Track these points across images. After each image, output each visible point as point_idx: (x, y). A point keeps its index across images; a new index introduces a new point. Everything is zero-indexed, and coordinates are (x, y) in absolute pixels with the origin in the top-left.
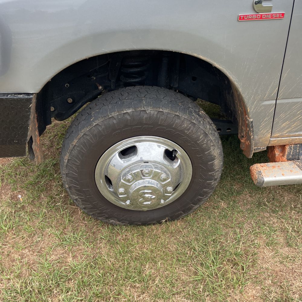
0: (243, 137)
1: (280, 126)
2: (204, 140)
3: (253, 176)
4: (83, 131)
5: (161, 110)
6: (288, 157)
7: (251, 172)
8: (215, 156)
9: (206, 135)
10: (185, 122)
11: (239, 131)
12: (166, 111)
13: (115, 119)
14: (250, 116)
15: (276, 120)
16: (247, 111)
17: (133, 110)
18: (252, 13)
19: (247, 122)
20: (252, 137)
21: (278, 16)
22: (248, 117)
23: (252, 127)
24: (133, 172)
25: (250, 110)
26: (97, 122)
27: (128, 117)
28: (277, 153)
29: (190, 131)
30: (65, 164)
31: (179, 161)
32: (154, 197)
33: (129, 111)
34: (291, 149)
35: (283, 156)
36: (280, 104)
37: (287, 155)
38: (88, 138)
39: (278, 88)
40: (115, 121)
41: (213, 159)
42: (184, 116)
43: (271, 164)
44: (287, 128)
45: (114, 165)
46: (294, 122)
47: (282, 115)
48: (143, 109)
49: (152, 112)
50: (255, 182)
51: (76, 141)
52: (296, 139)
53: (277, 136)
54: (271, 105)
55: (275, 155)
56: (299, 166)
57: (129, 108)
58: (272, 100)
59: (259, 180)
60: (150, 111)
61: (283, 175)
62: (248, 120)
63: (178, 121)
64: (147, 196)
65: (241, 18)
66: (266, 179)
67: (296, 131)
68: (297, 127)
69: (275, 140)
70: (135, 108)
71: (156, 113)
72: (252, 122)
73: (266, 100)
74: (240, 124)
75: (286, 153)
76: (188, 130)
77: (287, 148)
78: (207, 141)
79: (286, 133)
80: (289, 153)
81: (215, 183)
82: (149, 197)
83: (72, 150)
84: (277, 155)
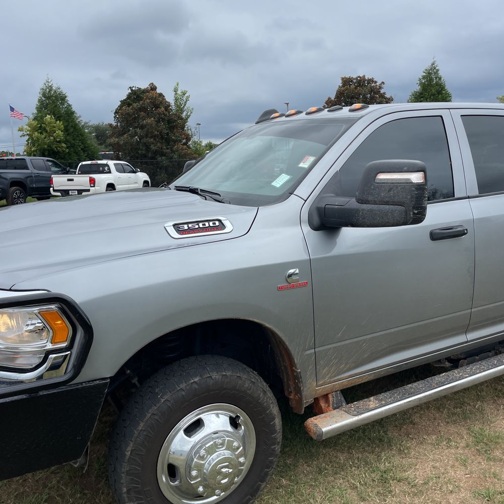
0: (291, 392)
1: (322, 372)
2: (263, 398)
3: (310, 431)
4: (150, 411)
5: (224, 373)
6: (333, 406)
7: (307, 428)
8: (275, 415)
9: (265, 392)
10: (246, 381)
11: (285, 388)
12: (229, 374)
13: (184, 391)
14: (298, 367)
15: (318, 367)
16: (294, 361)
17: (200, 378)
18: (285, 284)
19: (295, 374)
20: (302, 388)
21: (303, 284)
22: (296, 368)
23: (301, 377)
24: (207, 446)
25: (297, 360)
26: (166, 397)
27: (196, 386)
28: (323, 404)
29: (251, 390)
30: (127, 457)
31: (243, 427)
32: (231, 470)
33: (196, 380)
34: (333, 397)
35: (329, 406)
36: (318, 351)
37: (332, 404)
38: (156, 417)
39: (313, 339)
40: (183, 393)
41: (274, 419)
42: (244, 377)
43: (322, 415)
44: (328, 374)
45: (174, 453)
46: (332, 366)
47: (322, 362)
48: (209, 375)
49: (217, 377)
50: (315, 437)
51: (142, 424)
52: (336, 384)
53: (321, 384)
54: (311, 353)
55: (321, 407)
56: (346, 411)
57: (196, 377)
58: (311, 349)
59: (318, 433)
60: (215, 375)
61: (336, 422)
62: (296, 372)
63: (240, 382)
64: (224, 470)
65: (280, 289)
66: (324, 430)
67: (335, 376)
68: (334, 372)
69: (320, 388)
70: (201, 376)
71: (220, 377)
72: (300, 372)
73: (307, 350)
74: (285, 380)
75: (331, 402)
76: (250, 390)
77: (330, 396)
78: (267, 399)
79: (328, 380)
80: (333, 402)
81: (278, 448)
82: (227, 471)
83: (137, 437)
84: (323, 407)
